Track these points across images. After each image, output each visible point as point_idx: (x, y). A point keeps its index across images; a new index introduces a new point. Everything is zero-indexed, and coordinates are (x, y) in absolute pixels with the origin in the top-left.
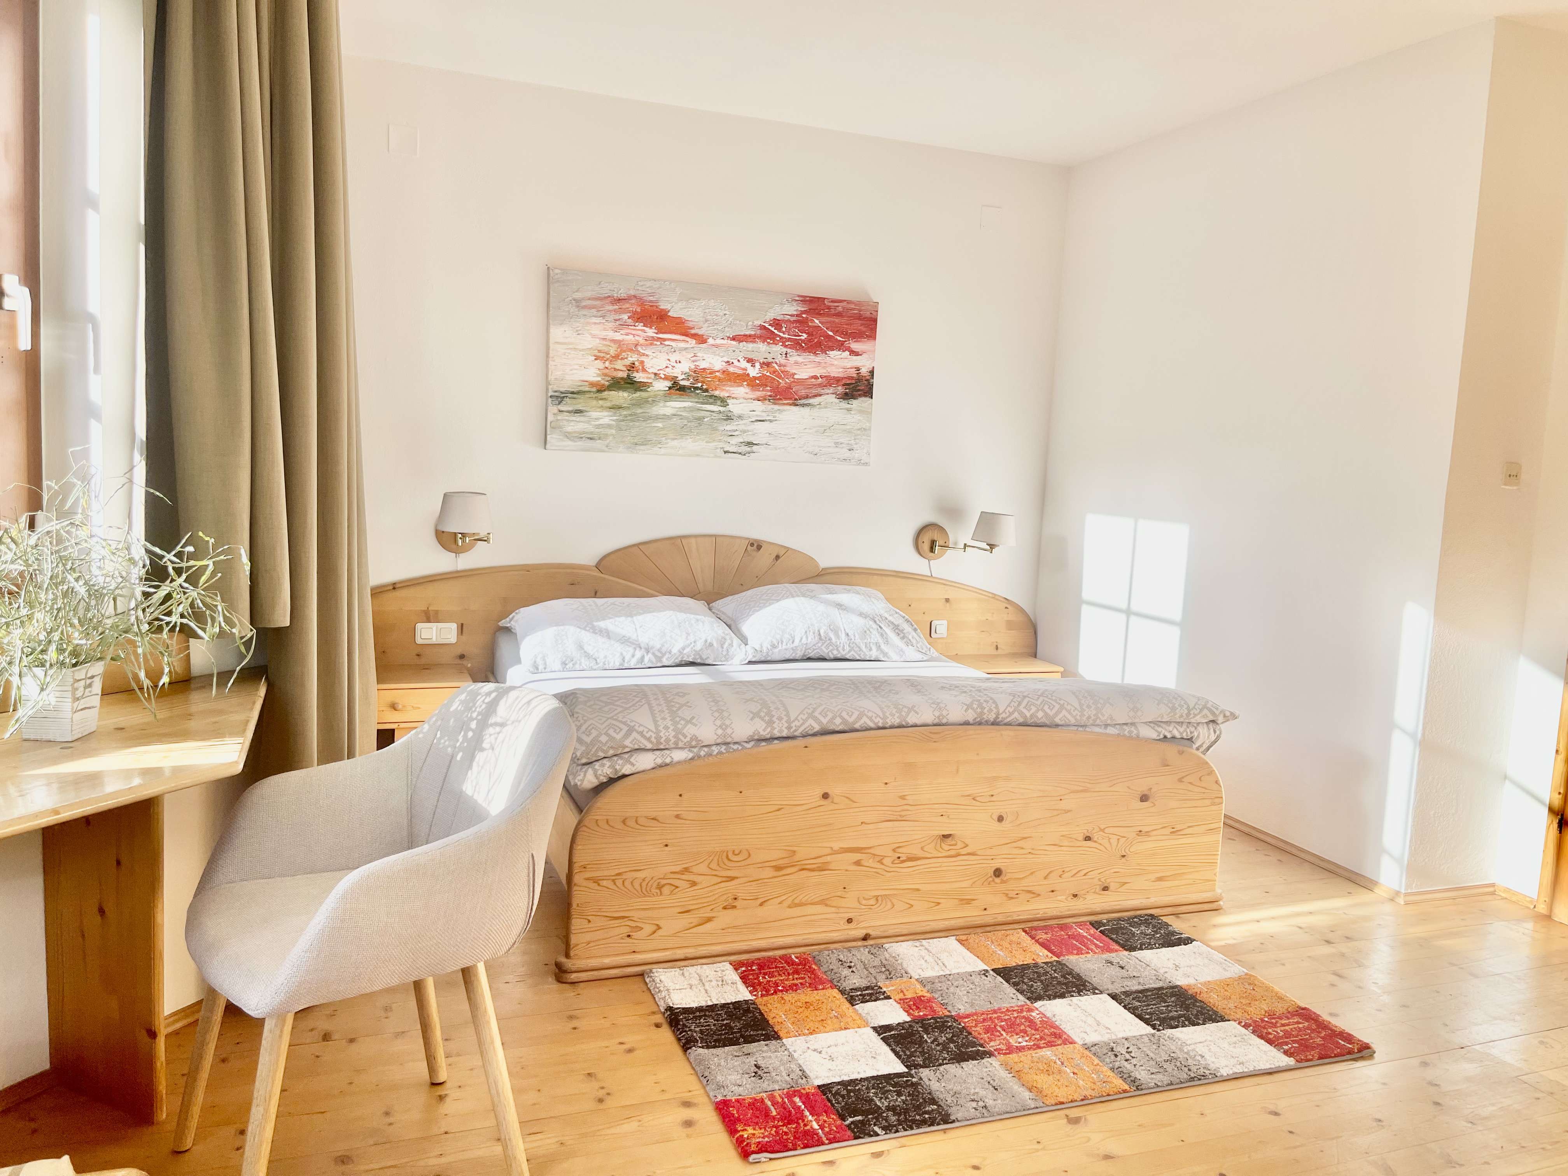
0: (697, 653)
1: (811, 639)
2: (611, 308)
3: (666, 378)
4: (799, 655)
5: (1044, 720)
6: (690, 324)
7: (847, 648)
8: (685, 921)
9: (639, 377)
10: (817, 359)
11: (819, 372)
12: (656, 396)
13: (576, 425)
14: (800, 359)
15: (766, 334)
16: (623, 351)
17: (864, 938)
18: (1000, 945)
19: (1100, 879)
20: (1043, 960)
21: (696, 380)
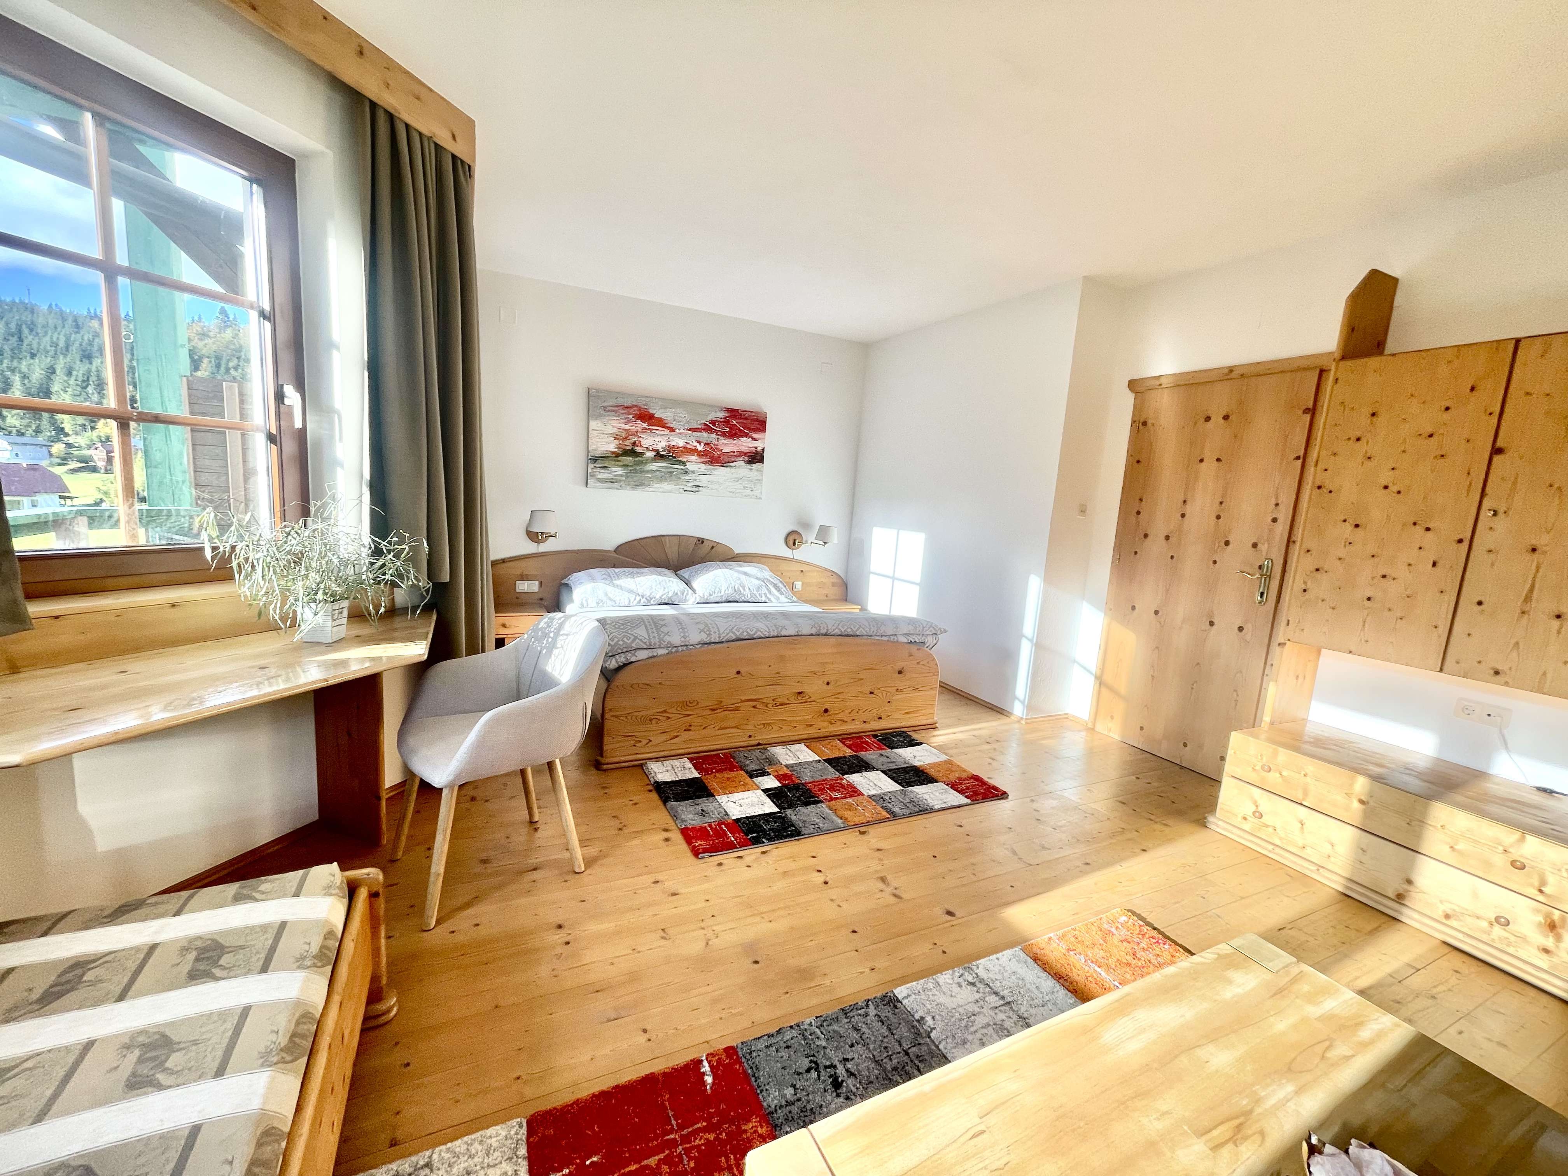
0: (669, 598)
1: (731, 591)
2: (623, 411)
3: (653, 450)
4: (724, 599)
5: (851, 633)
6: (666, 422)
7: (749, 596)
8: (664, 737)
9: (638, 449)
10: (735, 442)
11: (735, 449)
12: (647, 460)
13: (603, 475)
14: (725, 442)
15: (707, 428)
16: (629, 435)
17: (757, 745)
18: (826, 747)
19: (877, 714)
20: (847, 755)
21: (669, 452)
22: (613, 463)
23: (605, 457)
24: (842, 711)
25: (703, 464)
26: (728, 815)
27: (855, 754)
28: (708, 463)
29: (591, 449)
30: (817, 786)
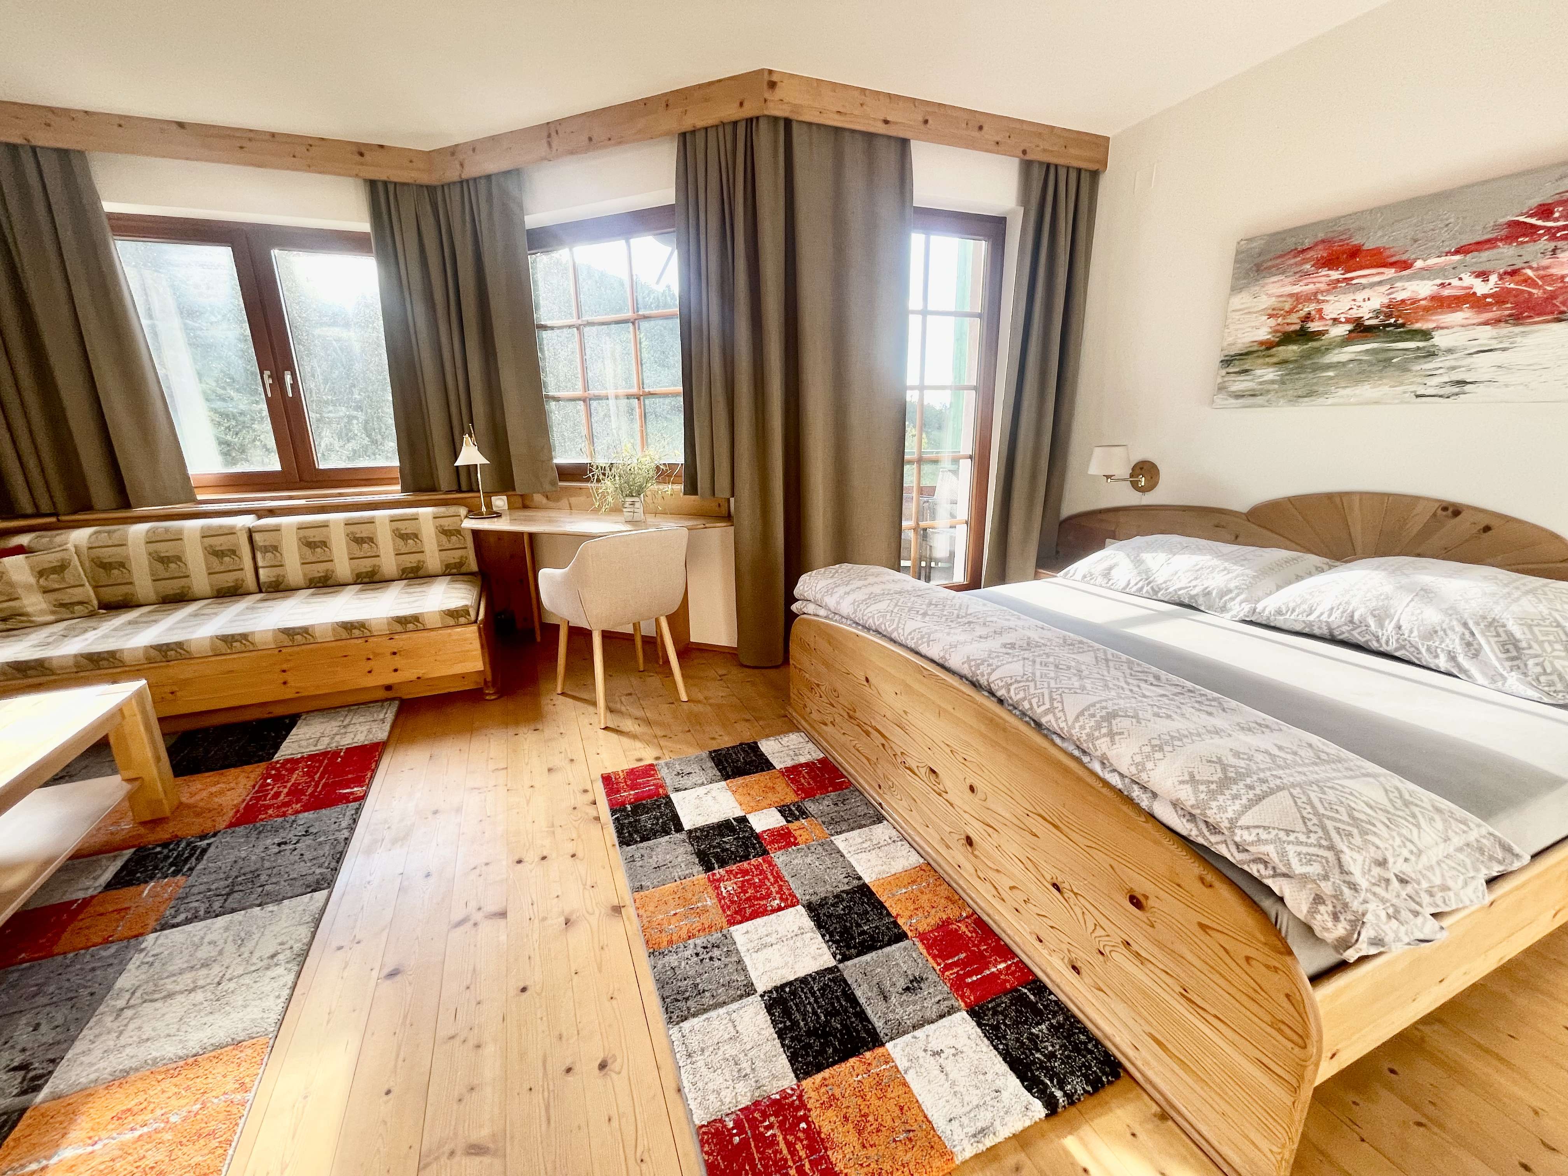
3: (1348, 321)
9: (1314, 326)
15: (1518, 232)
16: (1299, 303)
17: (880, 804)
18: (922, 893)
19: (1069, 951)
20: (900, 921)
21: (1389, 316)
22: (1260, 361)
23: (1247, 354)
24: (997, 871)
25: (1488, 327)
26: (677, 790)
27: (910, 934)
28: (1506, 322)
29: (1225, 344)
30: (757, 867)
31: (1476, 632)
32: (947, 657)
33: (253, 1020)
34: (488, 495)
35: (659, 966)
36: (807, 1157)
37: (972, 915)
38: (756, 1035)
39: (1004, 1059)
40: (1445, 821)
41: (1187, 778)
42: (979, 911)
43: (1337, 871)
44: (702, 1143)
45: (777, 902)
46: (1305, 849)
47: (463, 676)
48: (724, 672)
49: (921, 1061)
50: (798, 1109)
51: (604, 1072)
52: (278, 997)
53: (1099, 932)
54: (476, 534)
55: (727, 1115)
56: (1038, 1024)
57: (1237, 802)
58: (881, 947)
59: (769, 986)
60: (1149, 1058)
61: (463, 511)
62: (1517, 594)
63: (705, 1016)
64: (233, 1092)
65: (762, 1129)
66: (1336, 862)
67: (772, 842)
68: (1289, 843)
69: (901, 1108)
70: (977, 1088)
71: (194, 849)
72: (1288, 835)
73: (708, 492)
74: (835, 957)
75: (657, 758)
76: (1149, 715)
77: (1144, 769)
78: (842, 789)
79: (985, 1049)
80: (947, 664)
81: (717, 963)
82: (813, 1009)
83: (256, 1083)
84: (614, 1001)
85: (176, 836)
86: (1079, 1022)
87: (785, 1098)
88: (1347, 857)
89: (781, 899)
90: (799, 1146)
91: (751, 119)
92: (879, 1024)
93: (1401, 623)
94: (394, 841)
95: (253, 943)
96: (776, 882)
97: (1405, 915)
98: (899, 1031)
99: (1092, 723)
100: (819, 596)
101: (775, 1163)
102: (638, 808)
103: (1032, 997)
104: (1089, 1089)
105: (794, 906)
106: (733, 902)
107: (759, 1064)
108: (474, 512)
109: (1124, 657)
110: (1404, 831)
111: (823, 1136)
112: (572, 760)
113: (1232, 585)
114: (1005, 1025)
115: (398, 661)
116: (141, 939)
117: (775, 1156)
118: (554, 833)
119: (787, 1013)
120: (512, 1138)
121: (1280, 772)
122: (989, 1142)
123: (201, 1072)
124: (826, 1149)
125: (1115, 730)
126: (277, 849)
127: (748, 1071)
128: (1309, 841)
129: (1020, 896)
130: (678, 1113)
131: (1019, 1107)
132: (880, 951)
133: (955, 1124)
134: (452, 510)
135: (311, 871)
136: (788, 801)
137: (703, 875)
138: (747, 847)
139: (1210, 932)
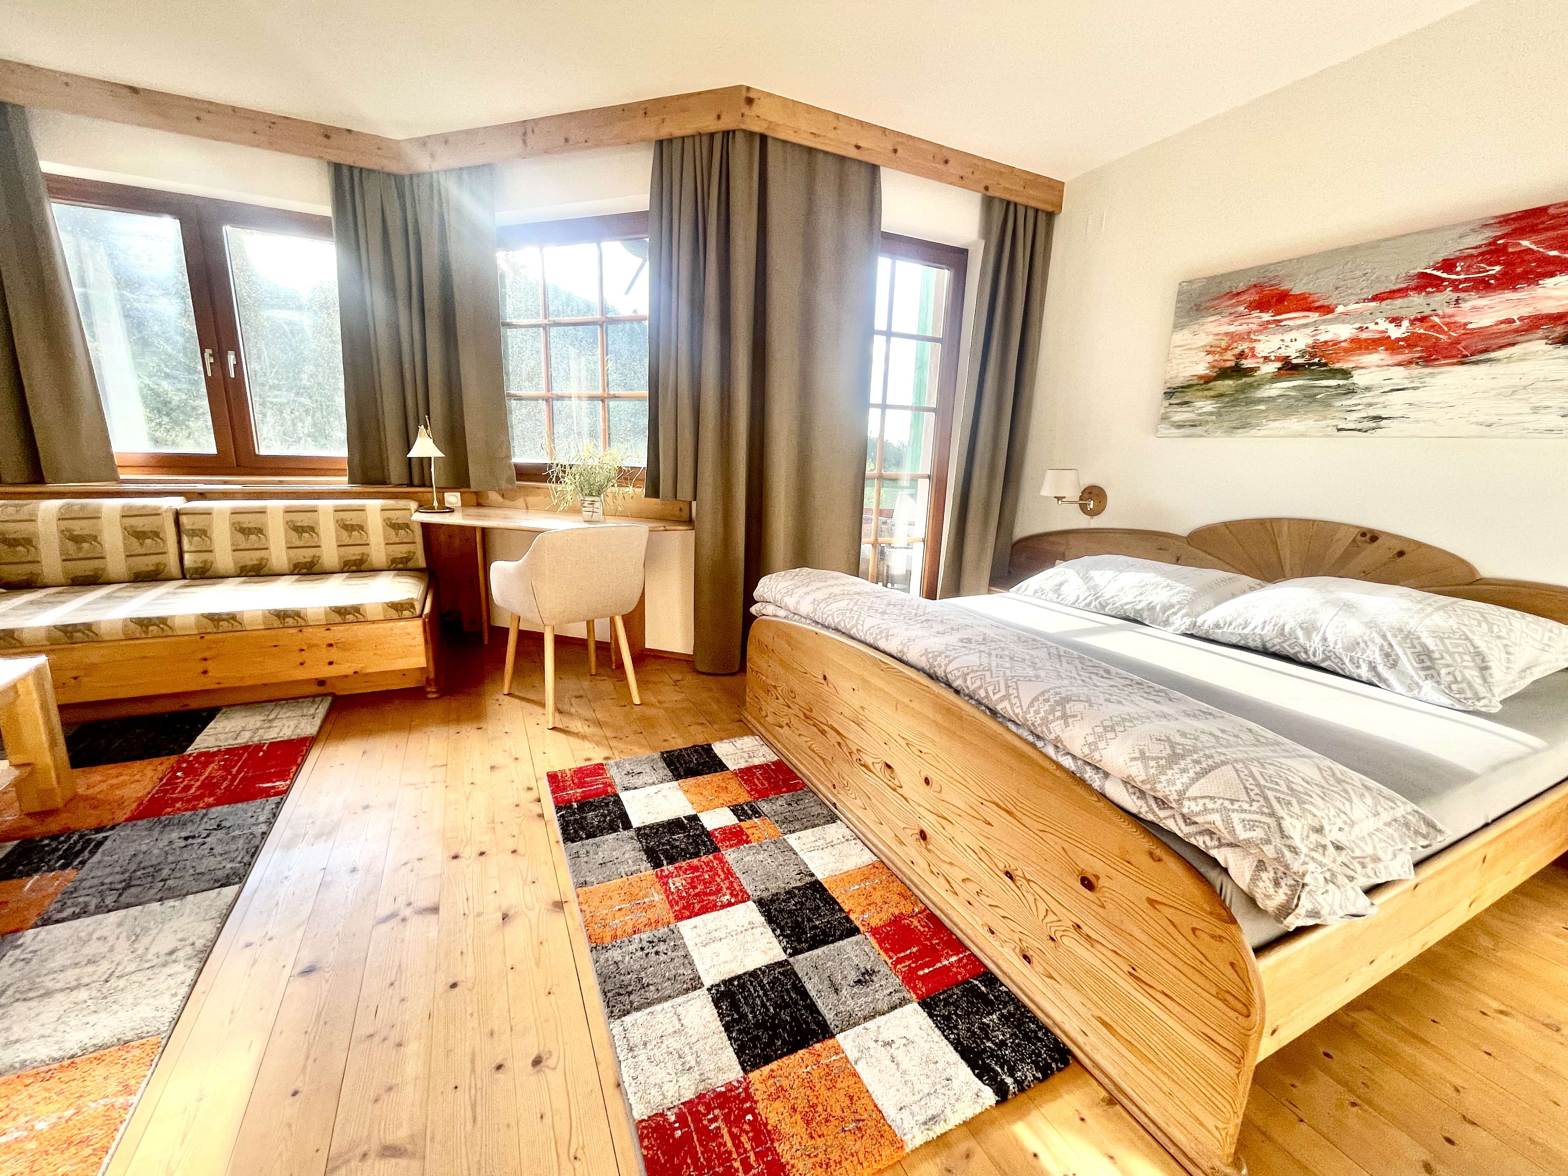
2: (1229, 303)
3: (1278, 359)
6: (1315, 298)
7: (1320, 655)
9: (1247, 363)
10: (1517, 295)
11: (1516, 313)
14: (1482, 302)
15: (1427, 282)
16: (1234, 342)
17: (834, 804)
18: (875, 889)
19: (1020, 940)
20: (852, 917)
21: (1313, 356)
22: (1199, 394)
23: (1189, 386)
24: (951, 863)
25: (1401, 368)
26: (626, 789)
27: (862, 928)
28: (1417, 363)
29: (1168, 377)
30: (707, 864)
31: (1394, 644)
32: (905, 650)
33: (143, 1019)
34: (442, 490)
35: (602, 960)
36: (753, 1149)
37: (924, 910)
38: (702, 1029)
39: (956, 1049)
40: (1374, 798)
41: (1137, 755)
42: (931, 907)
43: (1278, 835)
44: (641, 1138)
45: (728, 897)
46: (1248, 816)
47: (404, 673)
48: (679, 677)
49: (872, 1052)
50: (745, 1101)
51: (538, 1068)
52: (175, 995)
53: (1051, 917)
54: (426, 527)
55: (669, 1109)
56: (989, 1014)
57: (1185, 775)
58: (833, 942)
59: (717, 980)
60: (1099, 1044)
61: (413, 505)
62: (1429, 610)
63: (649, 1010)
64: (115, 1095)
65: (705, 1122)
66: (1277, 828)
67: (723, 840)
68: (1233, 811)
69: (851, 1098)
70: (928, 1077)
71: (89, 842)
72: (1232, 804)
73: (670, 494)
74: (785, 952)
75: (607, 758)
76: (1101, 701)
77: (1097, 749)
78: (796, 790)
79: (936, 1039)
80: (904, 658)
81: (662, 957)
82: (762, 1001)
83: (143, 1085)
84: (552, 997)
85: (69, 829)
86: (1029, 1011)
87: (731, 1090)
88: (1286, 824)
89: (732, 895)
90: (744, 1138)
91: (728, 132)
92: (829, 1016)
93: (1327, 635)
94: (318, 837)
95: (150, 938)
96: (726, 878)
97: (1341, 879)
98: (850, 1022)
99: (1047, 707)
100: (778, 597)
101: (719, 1156)
102: (584, 805)
103: (983, 989)
104: (1039, 1075)
105: (744, 901)
106: (682, 898)
107: (704, 1056)
108: (425, 506)
109: (1075, 653)
110: (1338, 804)
111: (769, 1127)
112: (516, 759)
113: (1174, 600)
114: (957, 1015)
115: (334, 654)
116: (19, 934)
117: (719, 1149)
118: (493, 829)
119: (735, 1006)
120: (433, 1138)
121: (1224, 750)
122: (939, 1129)
123: (77, 1074)
124: (772, 1141)
125: (1068, 712)
126: (183, 843)
127: (693, 1064)
128: (1252, 809)
129: (972, 888)
130: (616, 1107)
131: (969, 1095)
132: (831, 946)
133: (906, 1113)
134: (402, 503)
135: (221, 866)
136: (741, 801)
137: (651, 872)
138: (697, 844)
139: (1157, 906)
